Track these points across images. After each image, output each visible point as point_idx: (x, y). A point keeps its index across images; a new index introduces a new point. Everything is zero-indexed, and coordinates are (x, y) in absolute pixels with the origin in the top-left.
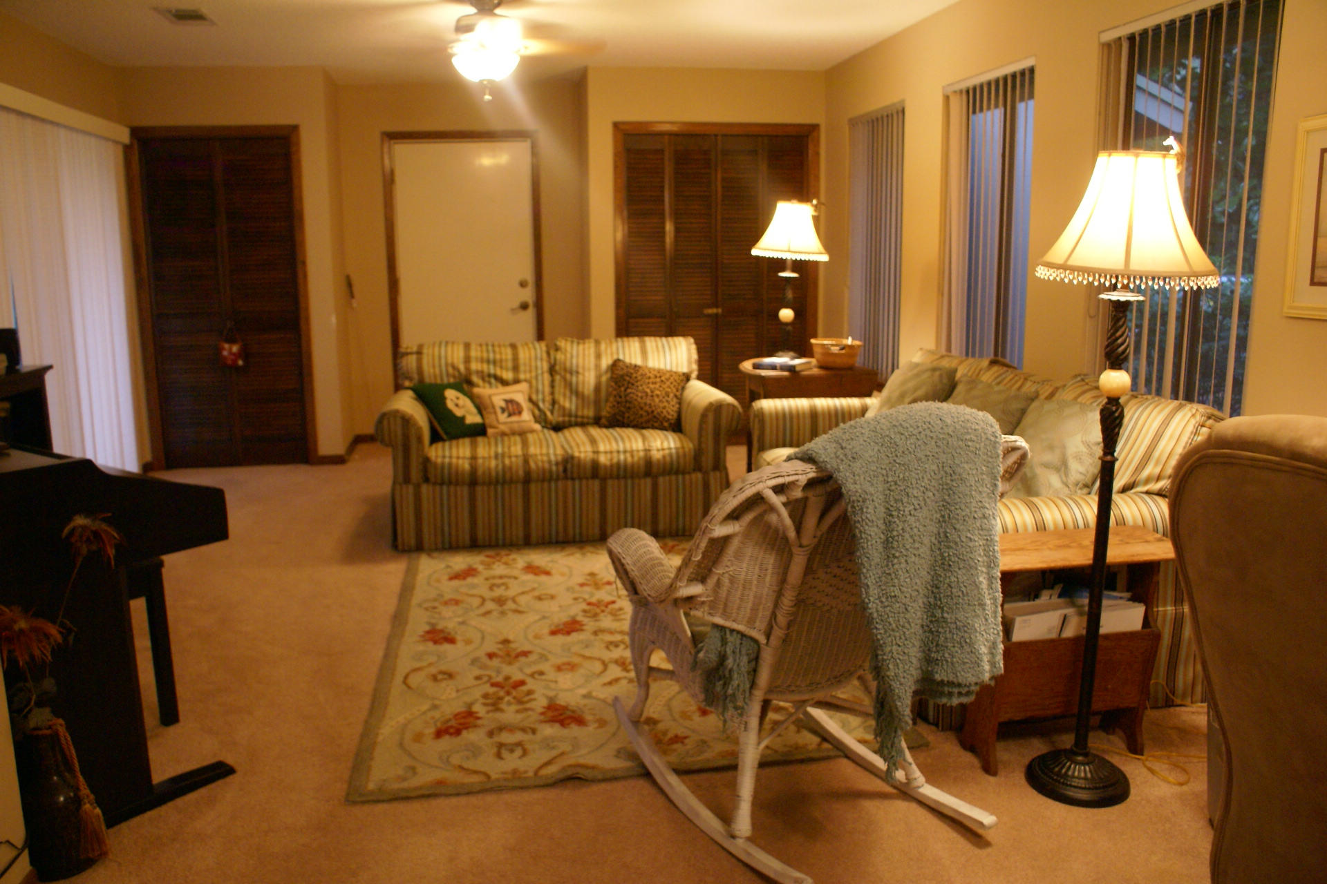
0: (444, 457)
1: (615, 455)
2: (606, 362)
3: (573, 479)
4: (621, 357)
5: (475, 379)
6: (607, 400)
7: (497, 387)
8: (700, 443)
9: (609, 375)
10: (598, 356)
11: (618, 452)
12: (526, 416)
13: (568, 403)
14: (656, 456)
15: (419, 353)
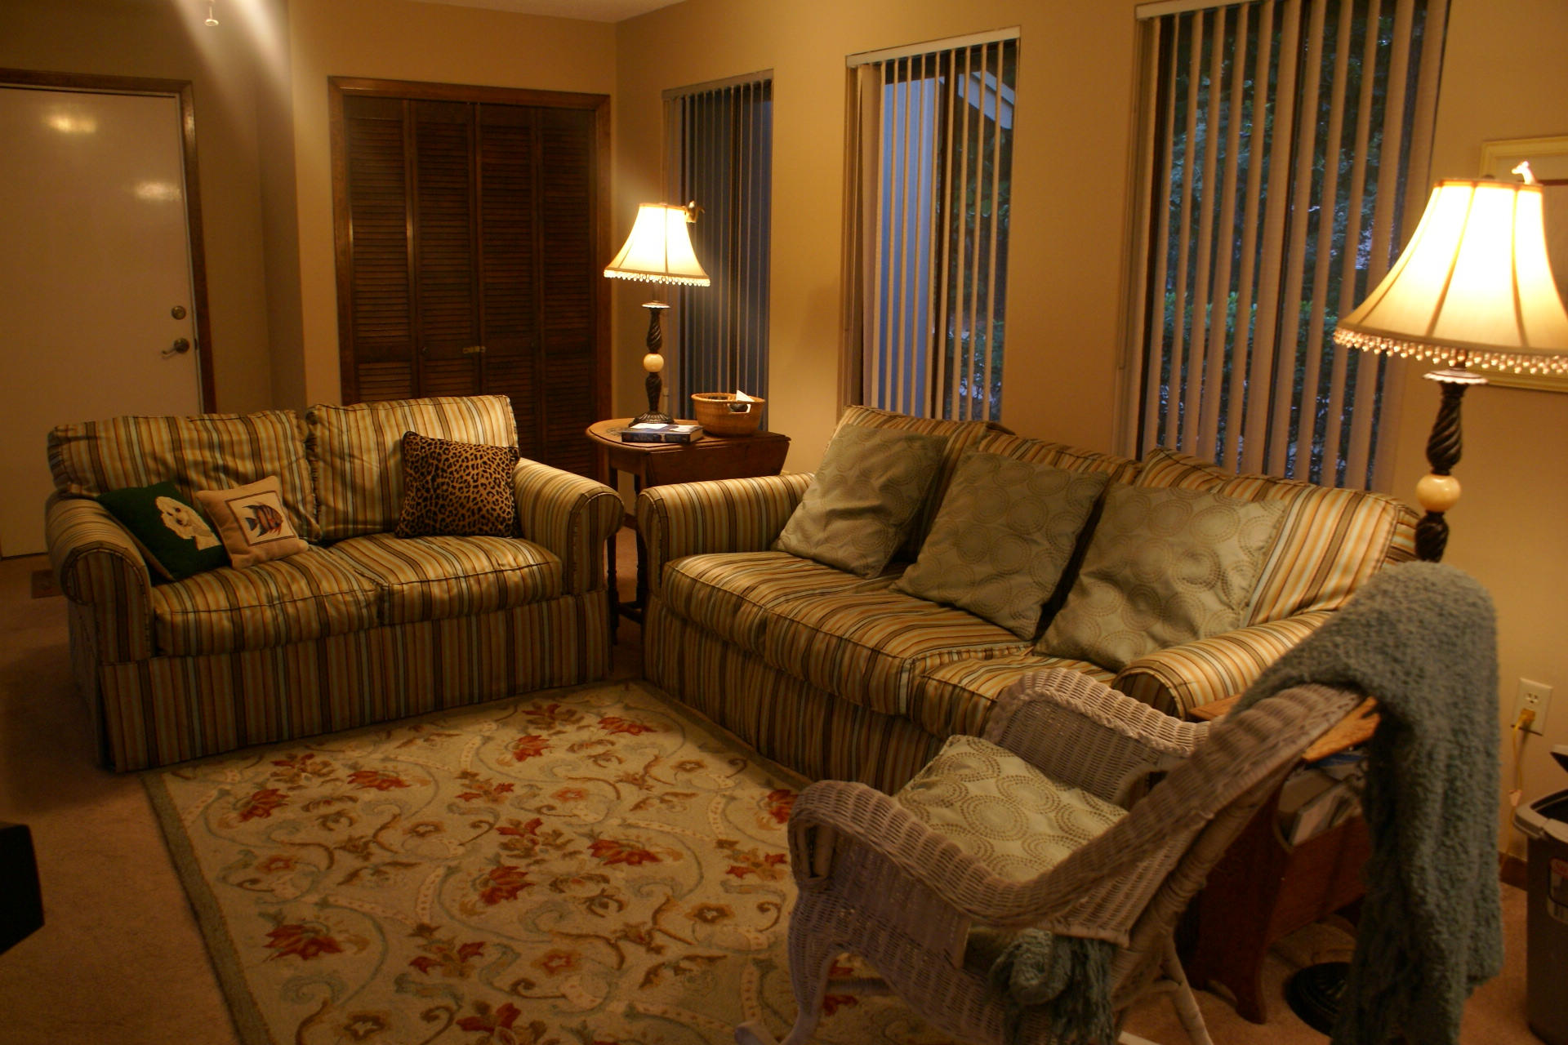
0: (185, 612)
1: (453, 582)
2: (391, 438)
3: (392, 625)
4: (413, 430)
5: (193, 475)
6: (401, 495)
7: (230, 487)
8: (570, 553)
9: (399, 456)
10: (379, 430)
11: (457, 578)
12: (287, 529)
13: (341, 504)
14: (513, 577)
15: (91, 437)
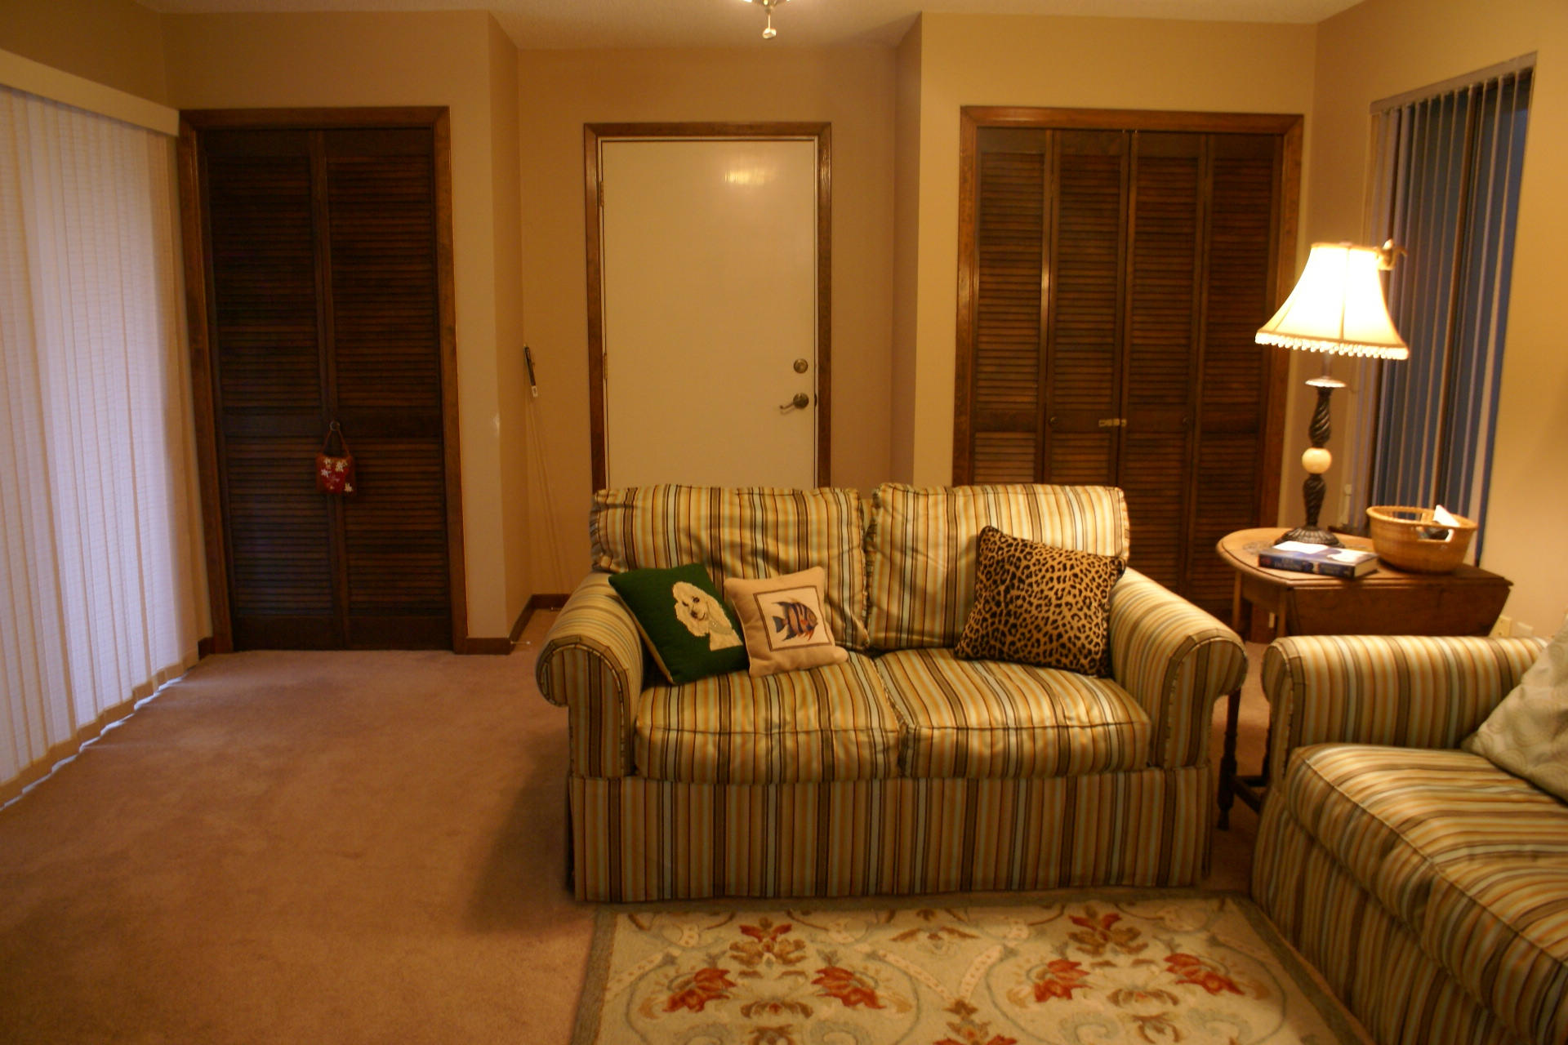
0: (668, 729)
1: (999, 734)
2: (967, 531)
3: (915, 778)
4: (994, 525)
5: (728, 558)
6: (969, 604)
7: (767, 576)
8: (1163, 713)
9: (973, 555)
10: (953, 520)
11: (1006, 729)
12: (822, 633)
13: (896, 607)
14: (1080, 738)
15: (628, 506)
